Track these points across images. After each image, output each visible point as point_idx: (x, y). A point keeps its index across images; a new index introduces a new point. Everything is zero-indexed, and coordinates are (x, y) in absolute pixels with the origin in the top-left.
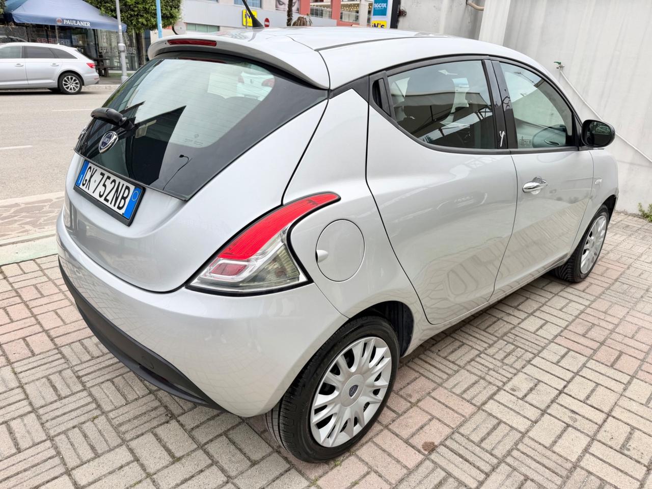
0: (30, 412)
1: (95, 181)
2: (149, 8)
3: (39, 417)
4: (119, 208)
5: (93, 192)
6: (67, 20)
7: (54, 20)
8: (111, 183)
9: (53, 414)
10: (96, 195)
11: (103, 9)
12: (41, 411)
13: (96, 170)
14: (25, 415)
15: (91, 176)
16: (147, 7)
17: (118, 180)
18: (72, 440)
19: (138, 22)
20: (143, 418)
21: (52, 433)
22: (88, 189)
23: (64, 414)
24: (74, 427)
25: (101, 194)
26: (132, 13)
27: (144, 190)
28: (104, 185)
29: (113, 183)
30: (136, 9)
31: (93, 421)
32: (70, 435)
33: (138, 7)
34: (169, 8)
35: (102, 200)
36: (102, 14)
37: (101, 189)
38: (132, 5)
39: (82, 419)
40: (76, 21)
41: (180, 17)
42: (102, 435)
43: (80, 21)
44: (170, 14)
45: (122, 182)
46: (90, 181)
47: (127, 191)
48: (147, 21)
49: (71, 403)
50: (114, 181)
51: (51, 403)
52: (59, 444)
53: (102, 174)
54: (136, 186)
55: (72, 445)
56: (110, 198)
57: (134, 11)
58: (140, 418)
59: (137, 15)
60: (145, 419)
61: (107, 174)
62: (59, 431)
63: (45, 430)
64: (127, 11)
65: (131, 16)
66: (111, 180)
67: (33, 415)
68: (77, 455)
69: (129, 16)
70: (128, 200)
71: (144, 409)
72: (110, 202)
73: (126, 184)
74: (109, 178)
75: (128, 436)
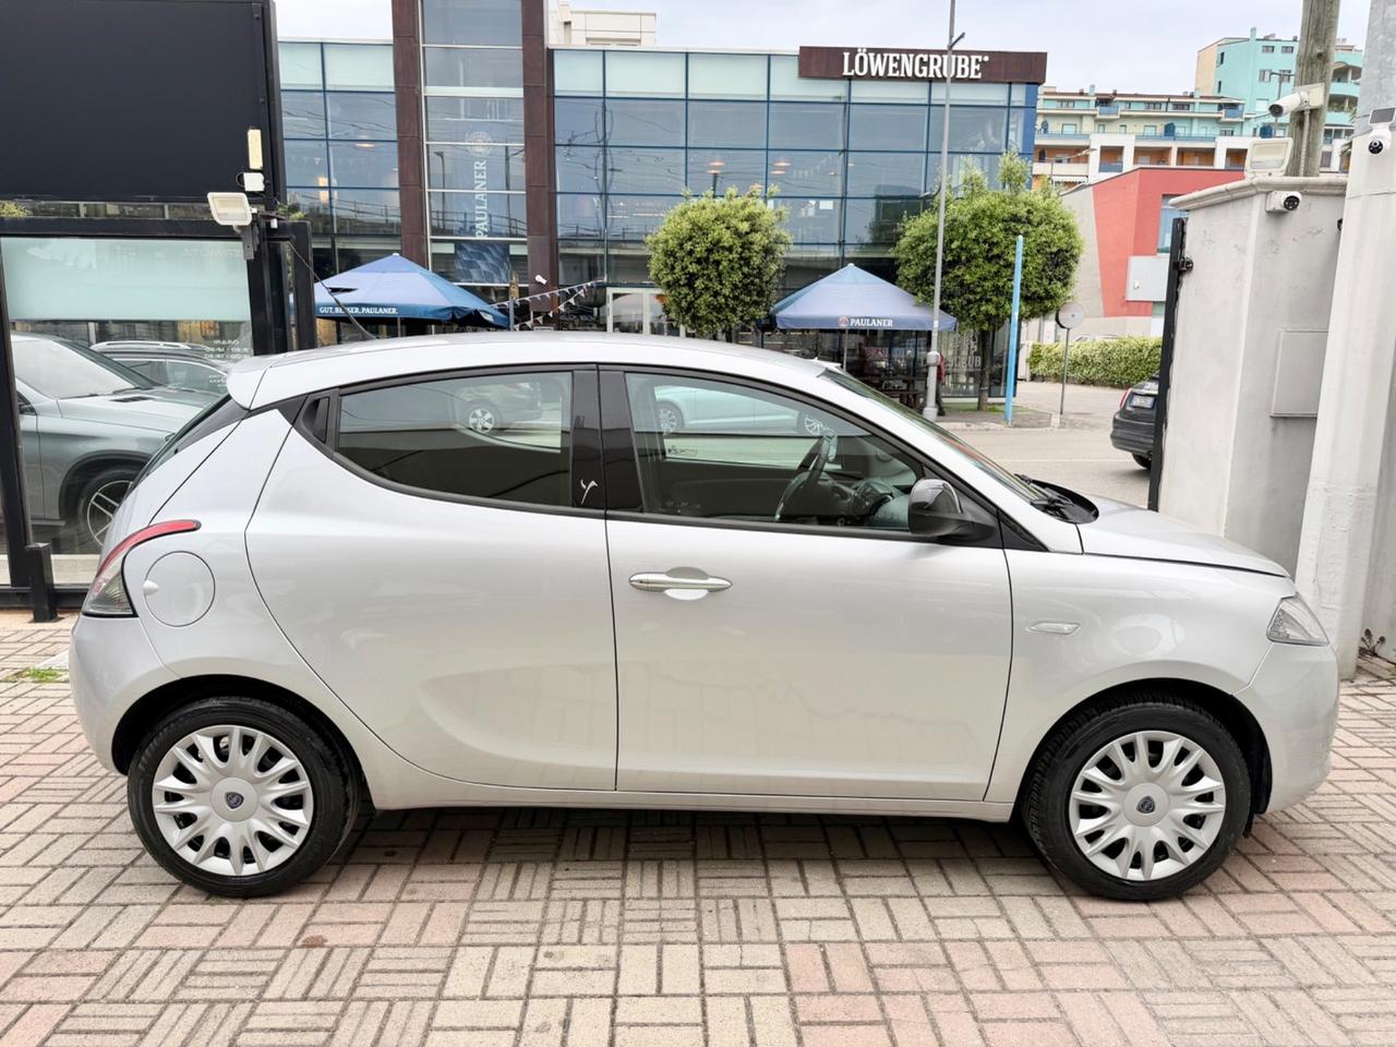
2: (1003, 287)
6: (856, 318)
7: (836, 320)
11: (920, 294)
16: (1000, 284)
19: (979, 312)
26: (971, 297)
30: (979, 289)
33: (983, 286)
34: (1045, 282)
36: (918, 305)
38: (973, 283)
40: (871, 318)
41: (1070, 294)
43: (876, 319)
44: (1046, 291)
48: (997, 309)
57: (975, 293)
59: (981, 300)
64: (962, 294)
65: (969, 302)
69: (965, 302)
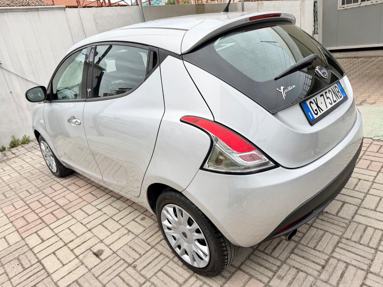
0: (371, 273)
1: (321, 103)
3: (370, 266)
4: (341, 97)
5: (327, 108)
8: (329, 93)
9: (362, 259)
10: (330, 106)
12: (365, 267)
13: (316, 98)
14: (375, 274)
15: (317, 104)
17: (330, 89)
18: (369, 240)
20: (331, 222)
21: (373, 251)
22: (323, 110)
23: (357, 254)
24: (361, 244)
25: (331, 102)
27: (339, 81)
28: (328, 98)
29: (330, 92)
31: (351, 239)
32: (367, 243)
35: (334, 104)
37: (328, 101)
39: (353, 244)
42: (355, 230)
45: (332, 87)
46: (318, 107)
47: (336, 88)
49: (347, 257)
50: (329, 91)
51: (355, 266)
52: (376, 243)
53: (322, 95)
54: (336, 83)
55: (371, 239)
56: (335, 99)
58: (333, 222)
60: (331, 221)
61: (323, 93)
62: (369, 249)
63: (375, 256)
66: (328, 92)
67: (372, 270)
68: (374, 234)
70: (340, 91)
71: (326, 223)
72: (337, 100)
73: (333, 86)
74: (326, 93)
75: (347, 222)
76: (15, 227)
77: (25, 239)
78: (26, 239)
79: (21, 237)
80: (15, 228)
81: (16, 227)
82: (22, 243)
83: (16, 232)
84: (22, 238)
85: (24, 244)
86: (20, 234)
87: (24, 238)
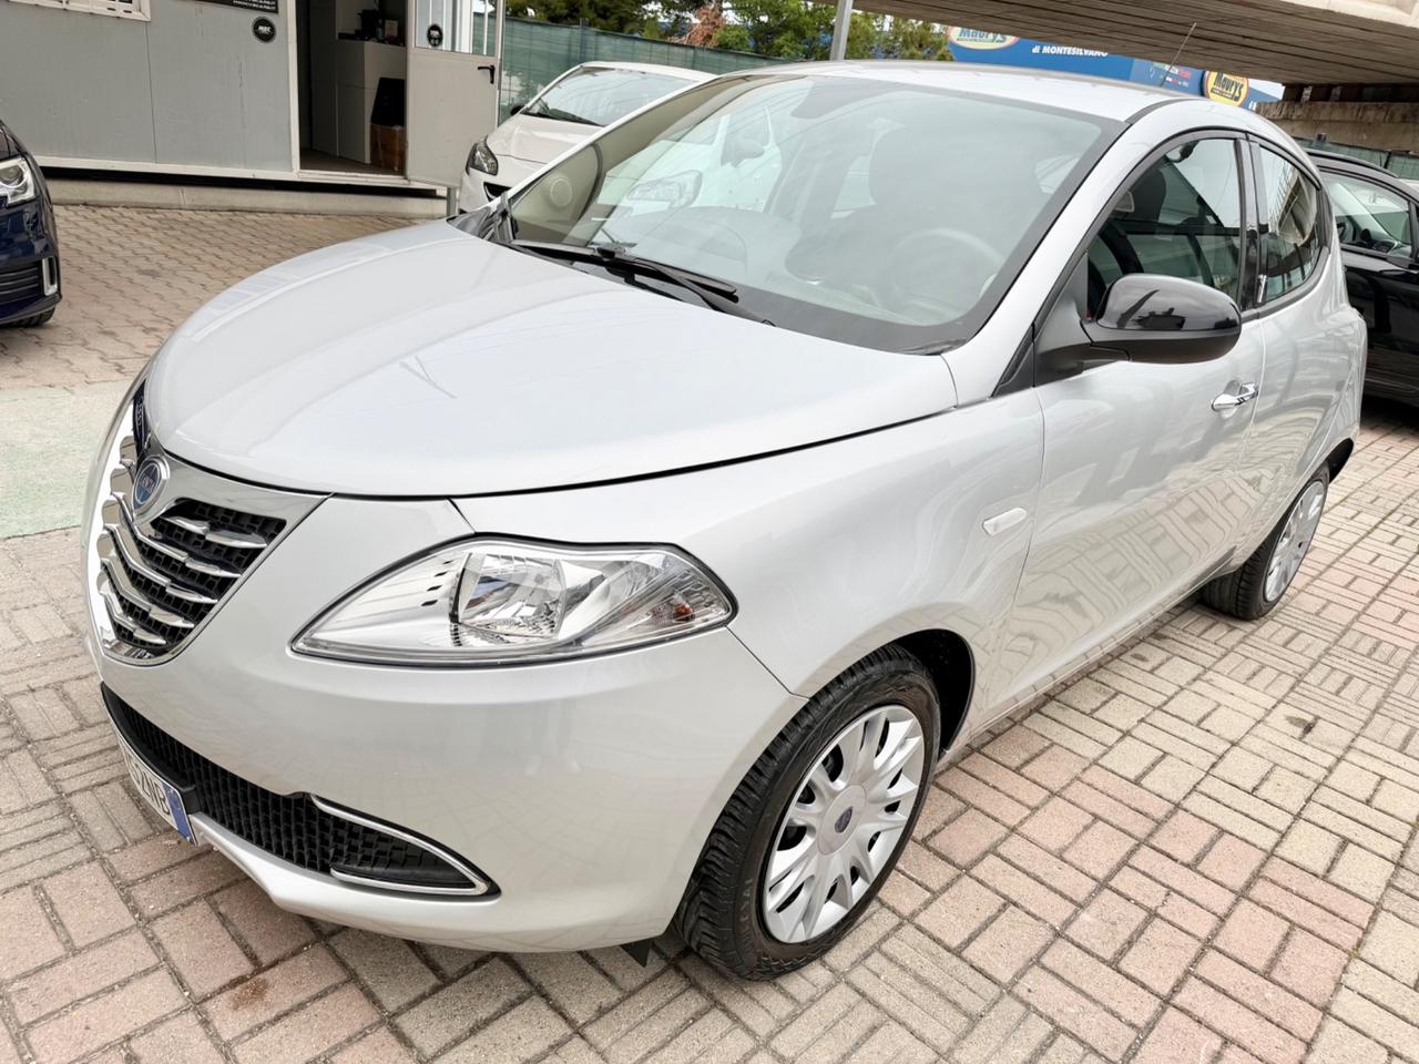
76: (1345, 970)
77: (1375, 900)
78: (1373, 896)
79: (1372, 920)
80: (1352, 967)
81: (1339, 972)
82: (1395, 901)
83: (1364, 953)
84: (1375, 913)
85: (1393, 893)
86: (1366, 932)
87: (1372, 908)
